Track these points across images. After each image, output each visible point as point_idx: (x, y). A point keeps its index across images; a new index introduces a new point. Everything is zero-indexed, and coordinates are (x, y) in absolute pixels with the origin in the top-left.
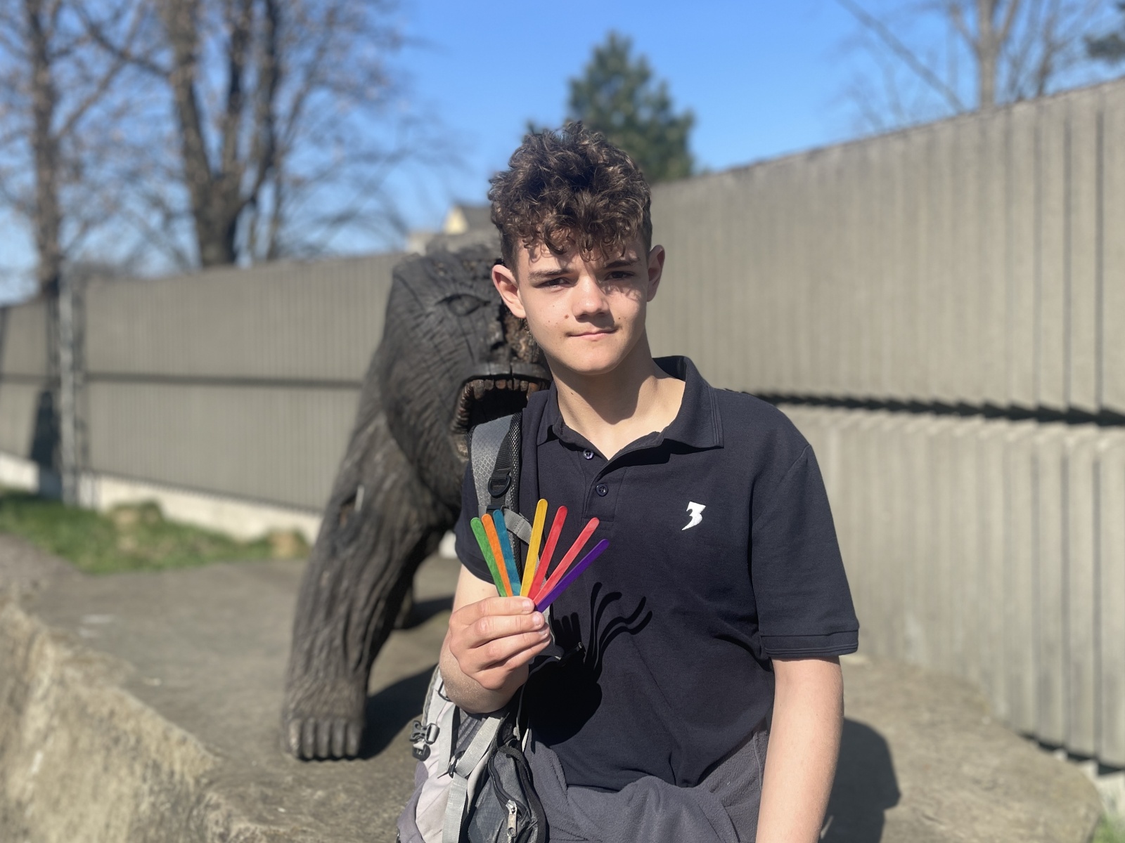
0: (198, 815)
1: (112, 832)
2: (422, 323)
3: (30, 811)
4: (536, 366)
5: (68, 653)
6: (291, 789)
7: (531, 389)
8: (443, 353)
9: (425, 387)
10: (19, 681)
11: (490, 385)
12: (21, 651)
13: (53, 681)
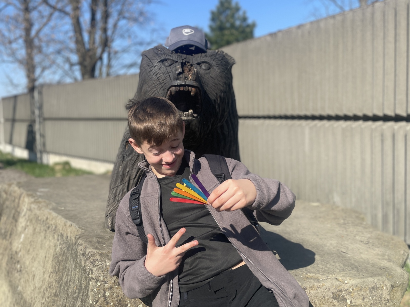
0: (75, 248)
1: (47, 259)
2: (153, 69)
3: (20, 254)
4: (194, 82)
5: (33, 200)
6: (109, 239)
7: (193, 90)
8: (160, 81)
9: (154, 93)
10: (16, 211)
11: (177, 89)
12: (17, 200)
13: (27, 210)
